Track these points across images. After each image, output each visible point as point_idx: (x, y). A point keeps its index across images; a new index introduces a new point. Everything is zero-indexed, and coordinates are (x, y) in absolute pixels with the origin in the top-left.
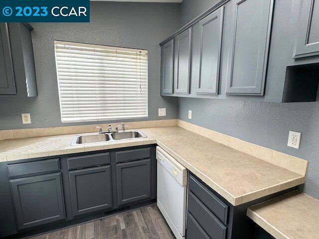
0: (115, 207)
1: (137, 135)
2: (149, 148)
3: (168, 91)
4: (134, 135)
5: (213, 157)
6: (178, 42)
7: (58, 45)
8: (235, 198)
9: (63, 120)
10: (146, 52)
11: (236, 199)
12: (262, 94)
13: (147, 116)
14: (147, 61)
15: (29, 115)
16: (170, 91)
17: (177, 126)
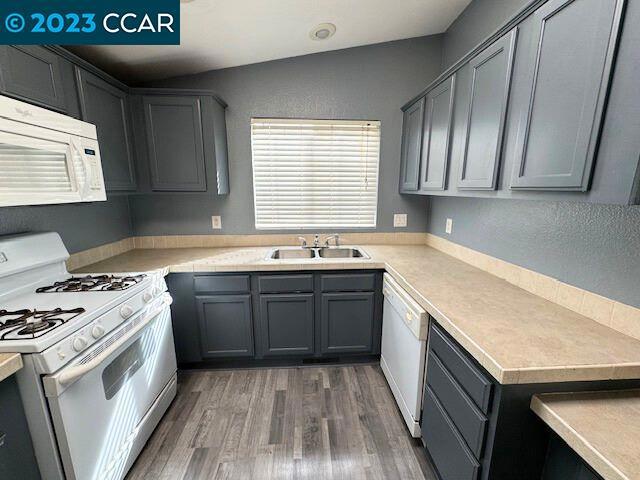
0: (318, 355)
1: (357, 254)
2: (372, 275)
3: (411, 185)
4: (351, 254)
5: (478, 300)
6: (431, 102)
7: (255, 124)
8: (504, 370)
9: (258, 226)
10: (379, 123)
11: (505, 372)
12: (585, 188)
13: (374, 225)
14: (378, 139)
15: (219, 218)
16: (414, 185)
17: (425, 245)
